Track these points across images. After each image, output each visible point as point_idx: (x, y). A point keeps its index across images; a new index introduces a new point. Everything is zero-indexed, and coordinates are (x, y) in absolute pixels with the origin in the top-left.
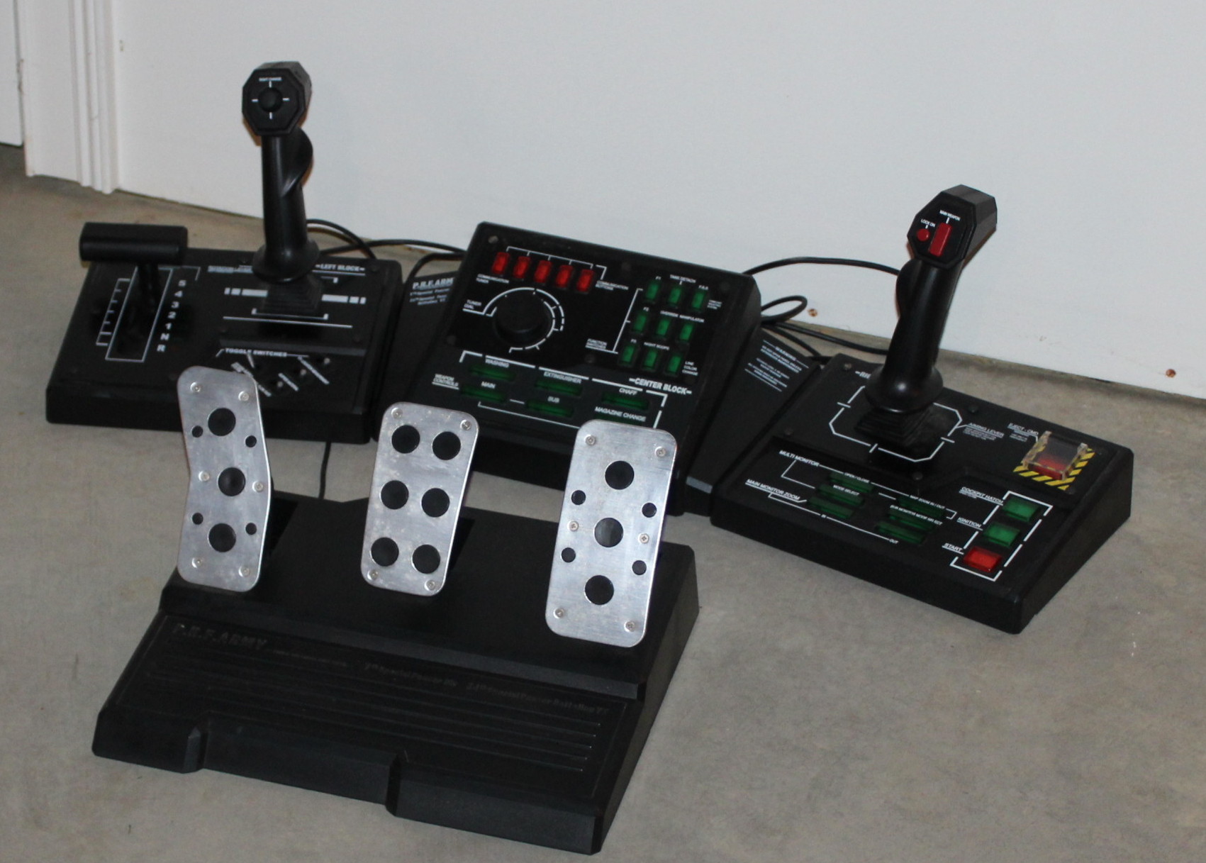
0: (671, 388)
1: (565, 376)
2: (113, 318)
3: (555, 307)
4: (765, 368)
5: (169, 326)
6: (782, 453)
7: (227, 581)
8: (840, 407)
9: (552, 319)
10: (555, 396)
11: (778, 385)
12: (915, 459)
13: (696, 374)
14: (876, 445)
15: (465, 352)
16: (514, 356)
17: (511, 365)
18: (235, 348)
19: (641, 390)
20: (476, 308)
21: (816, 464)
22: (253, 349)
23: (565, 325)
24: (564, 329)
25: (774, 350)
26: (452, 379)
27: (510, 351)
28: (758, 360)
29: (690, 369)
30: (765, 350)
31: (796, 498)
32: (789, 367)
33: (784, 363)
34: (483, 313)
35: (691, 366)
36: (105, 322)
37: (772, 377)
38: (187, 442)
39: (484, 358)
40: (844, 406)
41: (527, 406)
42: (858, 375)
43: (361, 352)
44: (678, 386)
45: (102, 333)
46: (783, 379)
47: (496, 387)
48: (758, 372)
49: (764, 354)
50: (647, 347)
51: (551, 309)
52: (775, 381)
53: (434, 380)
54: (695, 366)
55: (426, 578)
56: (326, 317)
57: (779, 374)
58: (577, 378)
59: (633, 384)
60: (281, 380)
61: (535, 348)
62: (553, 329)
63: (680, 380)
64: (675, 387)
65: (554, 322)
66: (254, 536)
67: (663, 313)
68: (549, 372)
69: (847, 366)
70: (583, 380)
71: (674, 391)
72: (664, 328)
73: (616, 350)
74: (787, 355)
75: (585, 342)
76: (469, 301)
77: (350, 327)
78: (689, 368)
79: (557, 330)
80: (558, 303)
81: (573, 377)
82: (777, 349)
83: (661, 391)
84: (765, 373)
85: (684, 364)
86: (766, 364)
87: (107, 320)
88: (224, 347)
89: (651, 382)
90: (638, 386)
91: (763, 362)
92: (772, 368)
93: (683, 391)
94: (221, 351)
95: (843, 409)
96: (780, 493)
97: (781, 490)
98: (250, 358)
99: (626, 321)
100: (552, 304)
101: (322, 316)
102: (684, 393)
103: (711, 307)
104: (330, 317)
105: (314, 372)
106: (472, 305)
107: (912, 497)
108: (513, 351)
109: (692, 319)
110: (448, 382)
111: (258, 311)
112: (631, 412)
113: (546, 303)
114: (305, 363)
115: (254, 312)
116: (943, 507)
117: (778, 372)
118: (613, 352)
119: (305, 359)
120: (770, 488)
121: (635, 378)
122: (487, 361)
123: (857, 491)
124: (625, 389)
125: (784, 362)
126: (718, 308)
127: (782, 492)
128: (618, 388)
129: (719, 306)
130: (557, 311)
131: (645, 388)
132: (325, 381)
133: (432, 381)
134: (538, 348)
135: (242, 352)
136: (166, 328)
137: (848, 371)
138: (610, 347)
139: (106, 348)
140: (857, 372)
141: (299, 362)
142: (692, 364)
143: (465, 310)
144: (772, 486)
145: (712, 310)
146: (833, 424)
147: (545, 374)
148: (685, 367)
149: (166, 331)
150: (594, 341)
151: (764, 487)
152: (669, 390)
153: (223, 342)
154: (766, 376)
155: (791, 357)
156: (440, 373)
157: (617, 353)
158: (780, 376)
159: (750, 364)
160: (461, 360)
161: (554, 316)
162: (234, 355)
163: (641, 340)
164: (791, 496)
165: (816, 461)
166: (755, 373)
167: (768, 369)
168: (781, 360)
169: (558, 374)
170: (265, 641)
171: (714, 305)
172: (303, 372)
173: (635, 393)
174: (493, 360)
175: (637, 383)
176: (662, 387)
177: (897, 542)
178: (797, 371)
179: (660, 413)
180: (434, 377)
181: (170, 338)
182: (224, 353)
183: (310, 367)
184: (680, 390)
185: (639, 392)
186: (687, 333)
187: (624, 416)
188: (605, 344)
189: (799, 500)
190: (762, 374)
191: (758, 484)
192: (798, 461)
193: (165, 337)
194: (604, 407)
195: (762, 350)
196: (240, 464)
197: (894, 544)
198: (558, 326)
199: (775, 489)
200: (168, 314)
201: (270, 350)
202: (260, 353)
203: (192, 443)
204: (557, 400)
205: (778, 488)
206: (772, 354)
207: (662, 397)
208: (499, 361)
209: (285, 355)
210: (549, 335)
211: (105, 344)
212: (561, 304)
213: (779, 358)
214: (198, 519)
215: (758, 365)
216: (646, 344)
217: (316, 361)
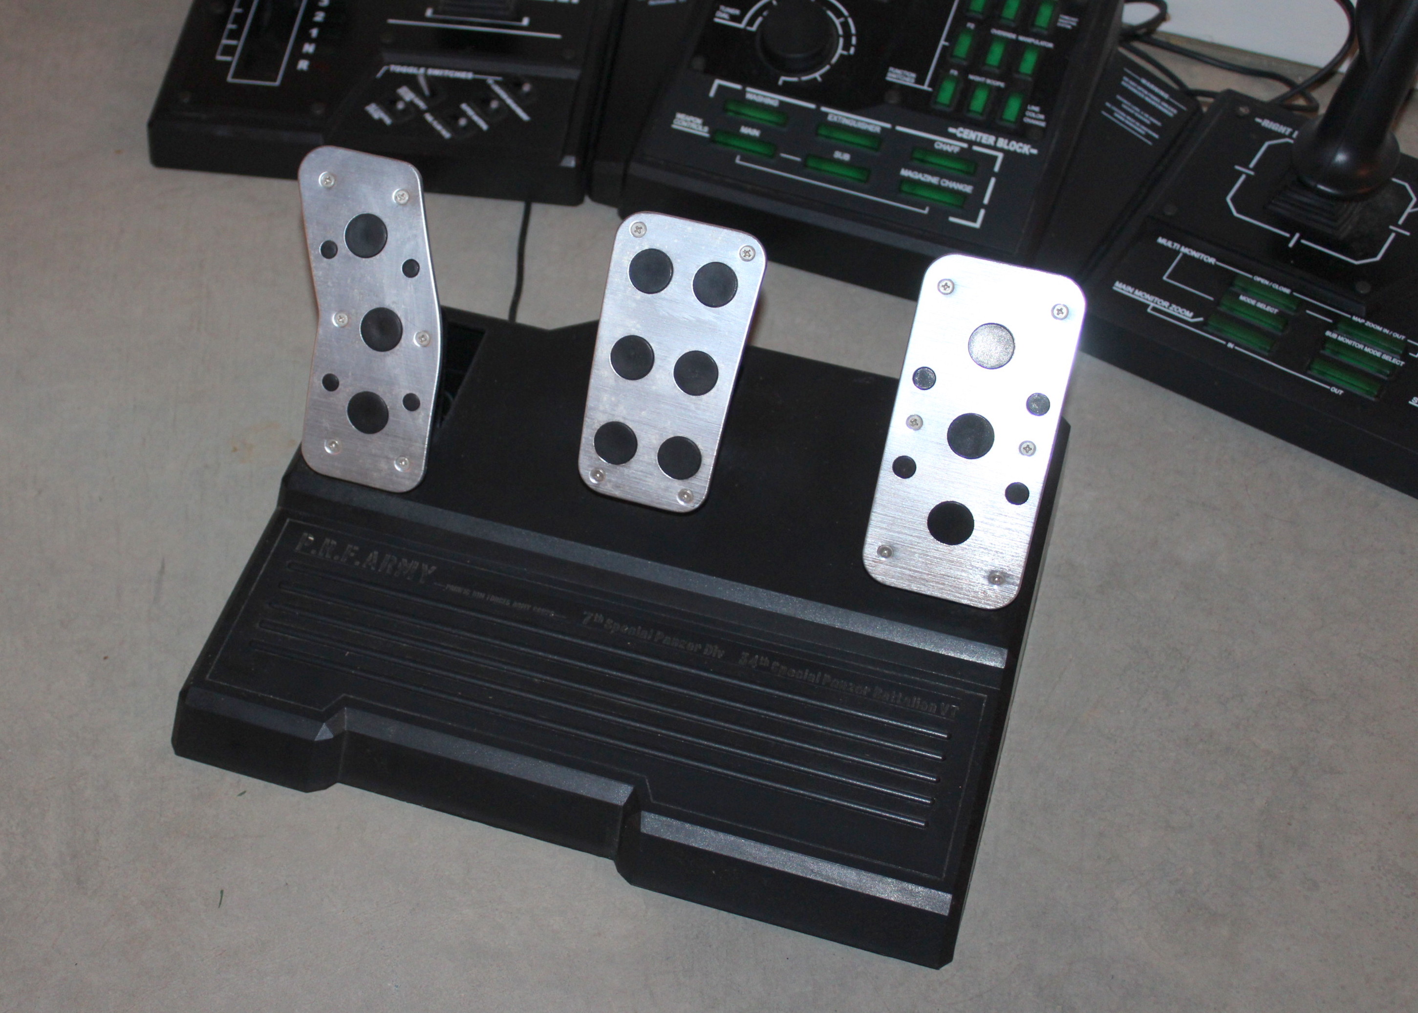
0: (1008, 144)
1: (857, 121)
2: (240, 20)
3: (842, 19)
4: (1129, 110)
5: (314, 32)
6: (1161, 241)
7: (375, 475)
8: (1240, 173)
9: (839, 36)
10: (843, 150)
11: (1147, 136)
12: (1357, 259)
13: (1043, 124)
14: (1297, 236)
15: (718, 82)
16: (787, 90)
17: (781, 102)
18: (402, 64)
19: (965, 145)
20: (733, 18)
21: (1212, 261)
22: (427, 67)
23: (856, 46)
24: (856, 51)
25: (1139, 83)
26: (699, 121)
27: (780, 83)
28: (1119, 97)
29: (1035, 117)
30: (1127, 83)
31: (1187, 315)
32: (1160, 107)
33: (1153, 103)
34: (742, 26)
35: (1036, 113)
36: (230, 26)
37: (1138, 124)
38: (313, 265)
39: (743, 92)
40: (1246, 172)
41: (804, 164)
42: (1259, 124)
43: (573, 74)
44: (1018, 142)
45: (225, 42)
46: (1152, 127)
47: (761, 135)
48: (1120, 115)
49: (1126, 89)
50: (973, 81)
51: (837, 22)
52: (1143, 130)
53: (675, 121)
54: (1041, 112)
55: (678, 485)
56: (526, 21)
57: (1147, 118)
58: (874, 126)
59: (953, 137)
60: (464, 114)
61: (815, 79)
62: (840, 51)
63: (1020, 132)
64: (1013, 143)
65: (841, 41)
66: (415, 413)
67: (995, 31)
68: (835, 115)
69: (1244, 110)
70: (883, 129)
71: (1012, 149)
72: (995, 55)
73: (930, 86)
74: (1156, 90)
75: (885, 72)
76: (722, 7)
77: (557, 36)
78: (1033, 115)
79: (845, 53)
80: (846, 13)
81: (869, 124)
82: (1144, 81)
83: (994, 148)
84: (1129, 118)
85: (1026, 109)
86: (1129, 104)
87: (233, 23)
88: (389, 64)
89: (980, 134)
90: (961, 140)
91: (1125, 101)
92: (1137, 109)
93: (1026, 149)
94: (384, 69)
95: (1243, 177)
96: (1164, 305)
97: (1165, 299)
98: (422, 82)
99: (942, 43)
100: (839, 14)
101: (520, 20)
102: (1027, 153)
103: (1062, 25)
104: (531, 23)
105: (510, 102)
106: (727, 13)
107: (1355, 318)
108: (785, 82)
109: (1037, 42)
110: (694, 126)
111: (435, 12)
112: (951, 178)
113: (830, 14)
114: (497, 89)
115: (429, 13)
116: (1403, 337)
117: (1147, 116)
118: (925, 87)
119: (497, 82)
120: (1147, 296)
121: (956, 127)
122: (749, 96)
123: (1275, 307)
124: (943, 144)
125: (1153, 101)
126: (1073, 27)
127: (1166, 304)
128: (933, 142)
129: (1074, 24)
130: (845, 25)
131: (971, 143)
132: (524, 116)
133: (672, 123)
134: (819, 79)
135: (411, 70)
136: (310, 34)
137: (1245, 117)
138: (920, 80)
139: (229, 64)
140: (1258, 120)
141: (489, 87)
142: (1037, 109)
143: (717, 20)
144: (1151, 293)
145: (1065, 30)
146: (1233, 200)
147: (830, 118)
148: (1028, 113)
149: (311, 40)
150: (898, 71)
151: (1139, 295)
152: (1006, 147)
153: (386, 56)
154: (1129, 121)
155: (1162, 93)
156: (682, 112)
157: (930, 89)
158: (1148, 122)
159: (1108, 104)
160: (712, 94)
161: (841, 32)
162: (401, 75)
163: (965, 72)
164: (1180, 310)
165: (1211, 256)
166: (1116, 118)
167: (1132, 111)
168: (1149, 97)
169: (847, 118)
170: (434, 568)
171: (1067, 22)
172: (494, 105)
173: (956, 150)
174: (757, 95)
175: (959, 135)
176: (996, 142)
177: (1341, 392)
178: (1171, 115)
179: (993, 181)
180: (674, 117)
181: (316, 49)
182: (388, 73)
183: (503, 95)
184: (1021, 148)
185: (962, 149)
186: (1028, 64)
187: (942, 184)
188: (913, 75)
189: (1193, 317)
190: (1126, 118)
191: (1130, 289)
192: (1185, 255)
193: (309, 48)
194: (913, 169)
195: (1123, 83)
196: (394, 303)
197: (1338, 395)
198: (846, 47)
199: (1157, 299)
200: (313, 16)
201: (450, 68)
202: (437, 72)
203: (321, 266)
204: (846, 157)
205: (1160, 297)
206: (1136, 88)
207: (995, 158)
208: (764, 97)
209: (470, 76)
210: (834, 60)
211: (228, 58)
212: (852, 15)
213: (1145, 95)
214: (331, 383)
215: (1118, 104)
216: (971, 77)
217: (512, 85)
